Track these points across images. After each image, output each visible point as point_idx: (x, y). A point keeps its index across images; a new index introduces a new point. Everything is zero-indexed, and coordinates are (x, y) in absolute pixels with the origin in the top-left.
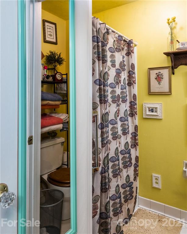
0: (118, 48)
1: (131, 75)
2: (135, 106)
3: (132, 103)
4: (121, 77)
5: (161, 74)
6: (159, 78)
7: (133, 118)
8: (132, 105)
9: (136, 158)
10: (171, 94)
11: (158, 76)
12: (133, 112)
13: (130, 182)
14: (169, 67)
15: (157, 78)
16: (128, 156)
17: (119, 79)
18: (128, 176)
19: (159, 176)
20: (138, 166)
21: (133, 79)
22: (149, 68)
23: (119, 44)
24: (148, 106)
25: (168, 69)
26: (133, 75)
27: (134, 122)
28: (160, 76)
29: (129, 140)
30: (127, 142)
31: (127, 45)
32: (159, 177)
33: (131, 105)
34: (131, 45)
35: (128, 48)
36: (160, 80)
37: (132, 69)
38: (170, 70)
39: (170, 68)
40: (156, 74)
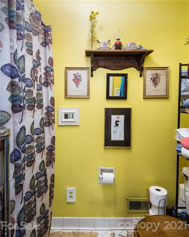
0: (34, 29)
1: (48, 72)
2: (53, 113)
3: (49, 109)
4: (37, 73)
5: (79, 75)
6: (77, 80)
7: (50, 128)
8: (50, 112)
9: (51, 178)
10: (89, 98)
11: (76, 77)
12: (50, 121)
13: (45, 211)
14: (89, 68)
15: (75, 80)
16: (44, 179)
17: (36, 75)
18: (43, 205)
19: (74, 188)
20: (53, 186)
21: (51, 78)
22: (66, 68)
23: (37, 23)
24: (64, 112)
25: (87, 71)
26: (51, 73)
27: (51, 132)
28: (79, 78)
29: (45, 157)
30: (43, 161)
31: (44, 32)
32: (74, 190)
33: (48, 111)
34: (50, 32)
35: (45, 36)
36: (78, 82)
37: (50, 65)
38: (89, 71)
39: (89, 70)
40: (74, 75)
